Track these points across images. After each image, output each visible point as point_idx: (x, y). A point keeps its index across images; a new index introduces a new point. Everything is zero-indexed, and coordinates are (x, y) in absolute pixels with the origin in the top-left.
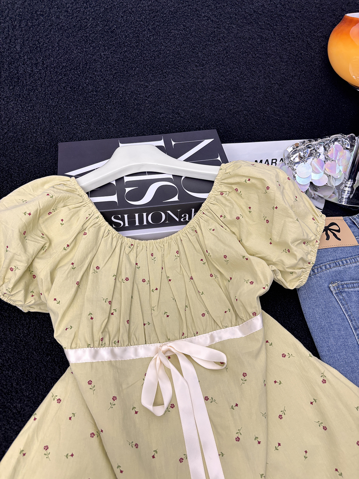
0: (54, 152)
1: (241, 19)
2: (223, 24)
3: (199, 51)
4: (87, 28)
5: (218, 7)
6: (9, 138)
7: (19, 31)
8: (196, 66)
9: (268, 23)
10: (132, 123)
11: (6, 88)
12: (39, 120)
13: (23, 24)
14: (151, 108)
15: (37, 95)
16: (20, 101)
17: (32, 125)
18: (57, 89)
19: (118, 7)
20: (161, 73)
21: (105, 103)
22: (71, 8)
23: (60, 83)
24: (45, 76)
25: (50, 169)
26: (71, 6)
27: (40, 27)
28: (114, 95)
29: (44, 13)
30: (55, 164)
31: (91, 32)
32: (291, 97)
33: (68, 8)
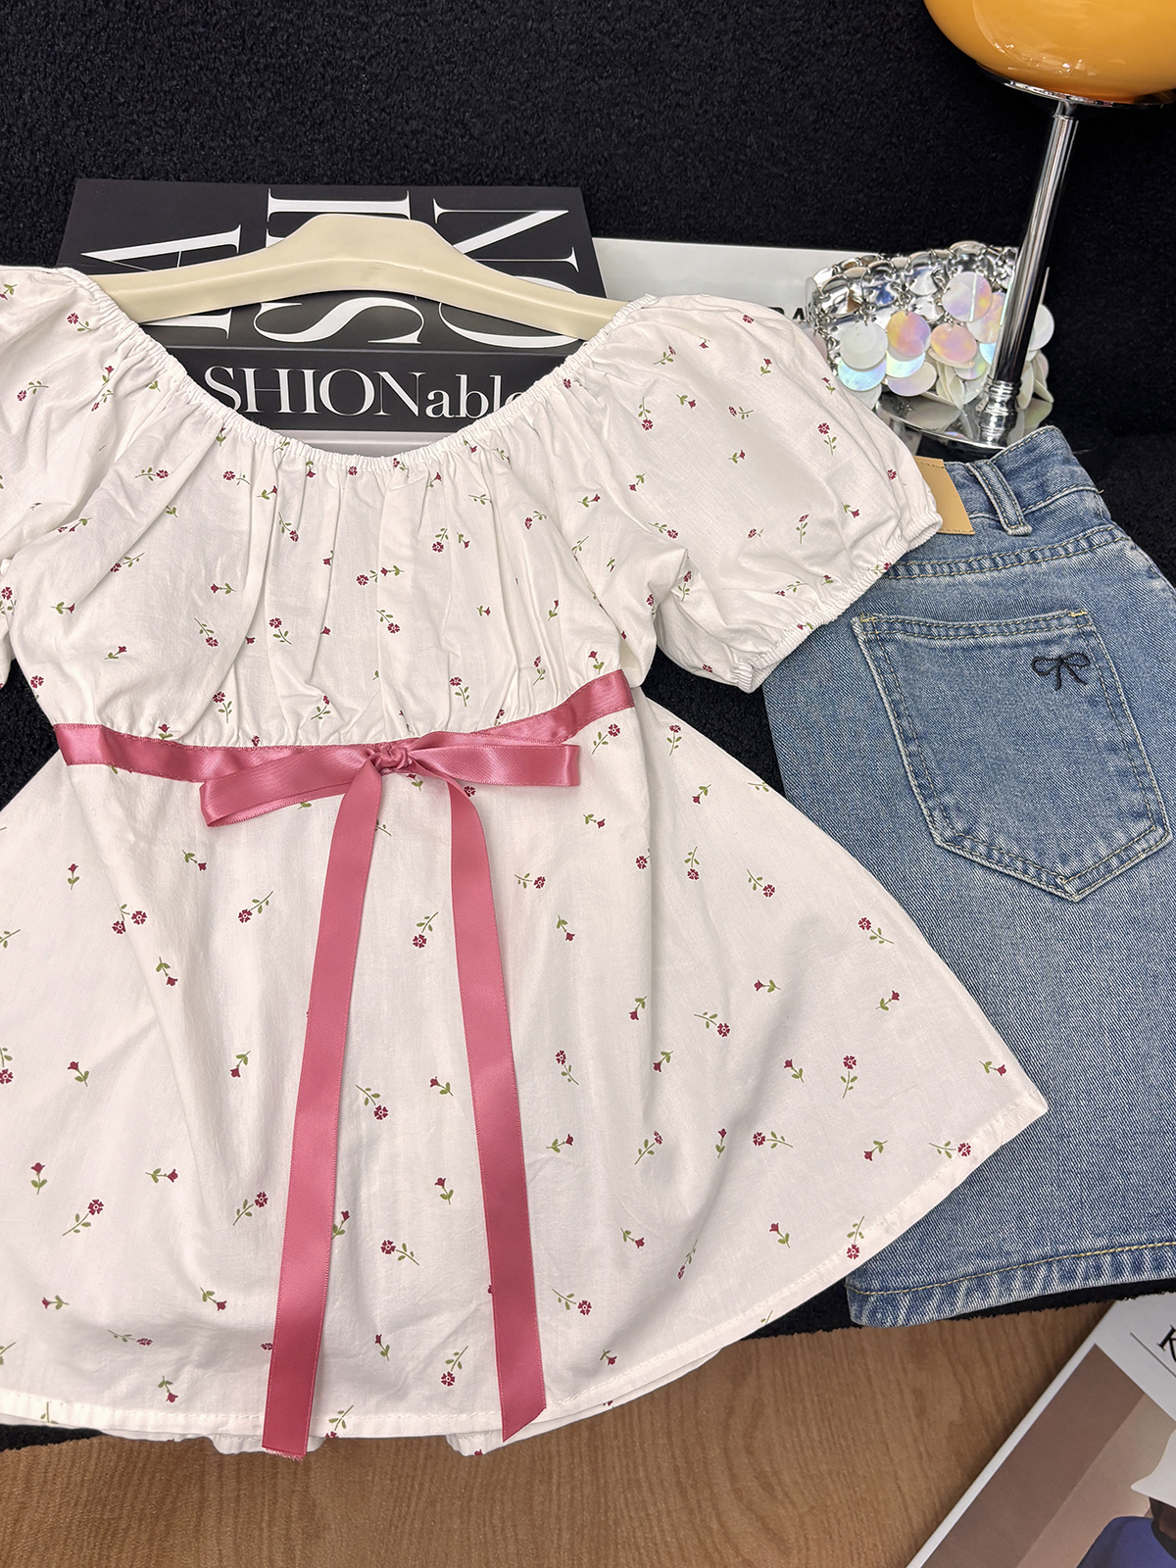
14: (378, 99)
21: (231, 63)
28: (262, 41)
32: (822, 110)
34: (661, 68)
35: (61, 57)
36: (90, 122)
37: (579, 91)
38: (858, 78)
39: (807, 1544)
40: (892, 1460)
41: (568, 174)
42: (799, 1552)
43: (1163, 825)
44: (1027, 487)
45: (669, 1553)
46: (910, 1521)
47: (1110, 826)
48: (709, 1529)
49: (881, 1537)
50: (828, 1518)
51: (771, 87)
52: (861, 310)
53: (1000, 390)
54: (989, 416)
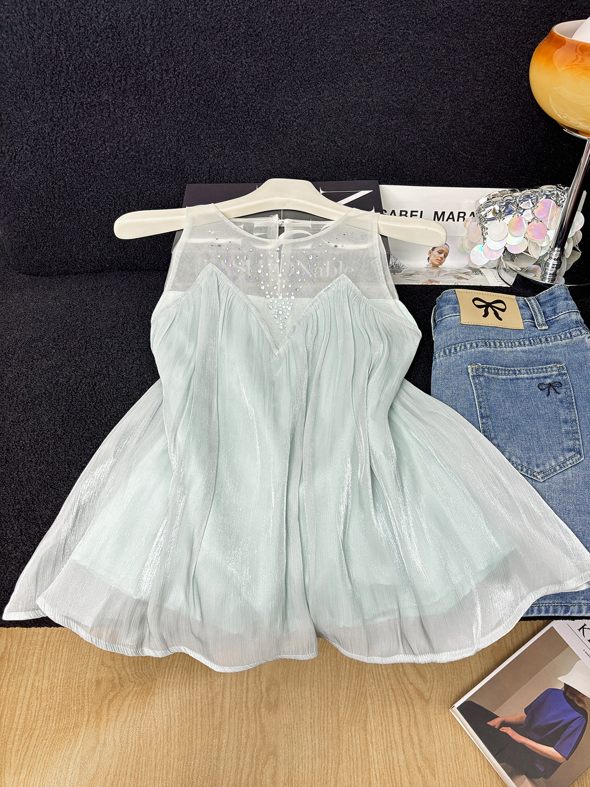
0: (180, 179)
1: (421, 23)
2: (396, 29)
3: (364, 63)
4: (227, 30)
5: (390, 9)
6: (131, 157)
7: (150, 31)
8: (360, 80)
9: (456, 29)
11: (131, 98)
12: (165, 138)
13: (155, 23)
14: (300, 133)
15: (165, 108)
16: (146, 113)
17: (157, 143)
18: (189, 102)
19: (265, 6)
20: (314, 88)
21: (243, 121)
22: (211, 5)
23: (192, 95)
24: (176, 86)
25: (174, 199)
27: (174, 27)
28: (256, 112)
29: (179, 11)
31: (232, 35)
32: (488, 129)
33: (207, 5)
34: (418, 115)
35: (180, 122)
36: (191, 146)
37: (383, 126)
38: (504, 114)
39: (433, 680)
41: (377, 160)
42: (430, 682)
43: (580, 454)
44: (548, 310)
45: (384, 676)
46: (472, 677)
47: (558, 454)
48: (398, 670)
49: (461, 682)
50: (442, 673)
51: (465, 120)
52: (498, 215)
53: (554, 253)
54: (549, 264)
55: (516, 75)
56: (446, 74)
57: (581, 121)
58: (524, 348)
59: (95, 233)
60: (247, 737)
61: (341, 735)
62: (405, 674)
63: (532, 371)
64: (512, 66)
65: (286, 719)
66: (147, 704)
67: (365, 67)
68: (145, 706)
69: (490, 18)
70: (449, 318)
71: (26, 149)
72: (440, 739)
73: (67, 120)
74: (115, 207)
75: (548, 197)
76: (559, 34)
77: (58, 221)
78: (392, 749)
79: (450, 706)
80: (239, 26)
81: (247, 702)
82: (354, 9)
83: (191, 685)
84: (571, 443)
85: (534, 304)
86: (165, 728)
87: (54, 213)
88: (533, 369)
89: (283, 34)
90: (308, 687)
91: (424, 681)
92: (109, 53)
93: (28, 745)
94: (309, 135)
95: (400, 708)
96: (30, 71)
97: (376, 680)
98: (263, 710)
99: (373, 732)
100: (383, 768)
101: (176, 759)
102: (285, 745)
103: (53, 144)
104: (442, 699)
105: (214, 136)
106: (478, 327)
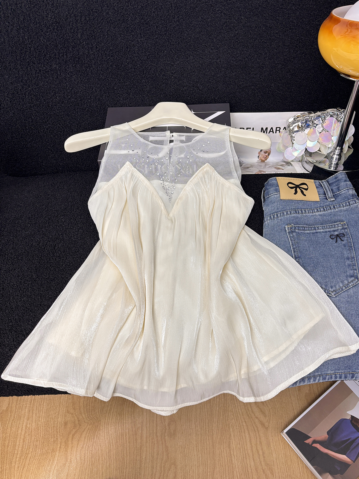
1: (249, 11)
2: (233, 16)
3: (214, 38)
4: (128, 21)
5: (229, 3)
6: (72, 102)
7: (80, 24)
8: (212, 49)
9: (271, 14)
10: (161, 94)
11: (70, 66)
12: (93, 89)
13: (83, 19)
14: (176, 83)
15: (92, 71)
16: (80, 75)
17: (88, 93)
18: (106, 67)
20: (183, 55)
21: (140, 77)
22: (117, 6)
23: (108, 62)
24: (98, 57)
26: (117, 5)
27: (95, 21)
28: (148, 71)
29: (98, 11)
30: (103, 123)
31: (131, 24)
32: (293, 75)
33: (115, 6)
34: (249, 68)
35: (101, 79)
36: (108, 94)
37: (227, 76)
39: (270, 415)
40: (291, 400)
41: (224, 97)
42: (268, 417)
43: (358, 279)
44: (334, 188)
45: (239, 414)
46: (294, 412)
47: (344, 279)
48: (249, 410)
49: (287, 416)
50: (275, 410)
51: (278, 71)
52: (301, 129)
53: (337, 151)
54: (333, 158)
55: (309, 41)
56: (266, 43)
57: (351, 70)
58: (320, 213)
59: (52, 149)
60: (158, 454)
61: (215, 451)
62: (253, 412)
63: (326, 227)
64: (307, 35)
65: (181, 442)
66: (96, 436)
67: (214, 40)
68: (95, 437)
69: (292, 7)
70: (273, 196)
71: (7, 100)
72: (275, 452)
73: (32, 81)
74: (63, 133)
75: (331, 116)
76: (336, 16)
77: (29, 143)
78: (246, 459)
79: (281, 431)
80: (135, 19)
81: (156, 433)
82: (207, 4)
83: (122, 423)
84: (352, 272)
85: (326, 184)
86: (107, 450)
87: (27, 138)
88: (326, 226)
89: (163, 22)
90: (194, 422)
91: (264, 416)
92: (55, 39)
93: (25, 464)
94: (181, 84)
95: (251, 433)
96: (7, 52)
97: (235, 416)
98: (166, 437)
99: (234, 448)
100: (241, 471)
101: (115, 470)
102: (181, 458)
103: (23, 97)
104: (276, 427)
105: (122, 87)
106: (291, 201)
